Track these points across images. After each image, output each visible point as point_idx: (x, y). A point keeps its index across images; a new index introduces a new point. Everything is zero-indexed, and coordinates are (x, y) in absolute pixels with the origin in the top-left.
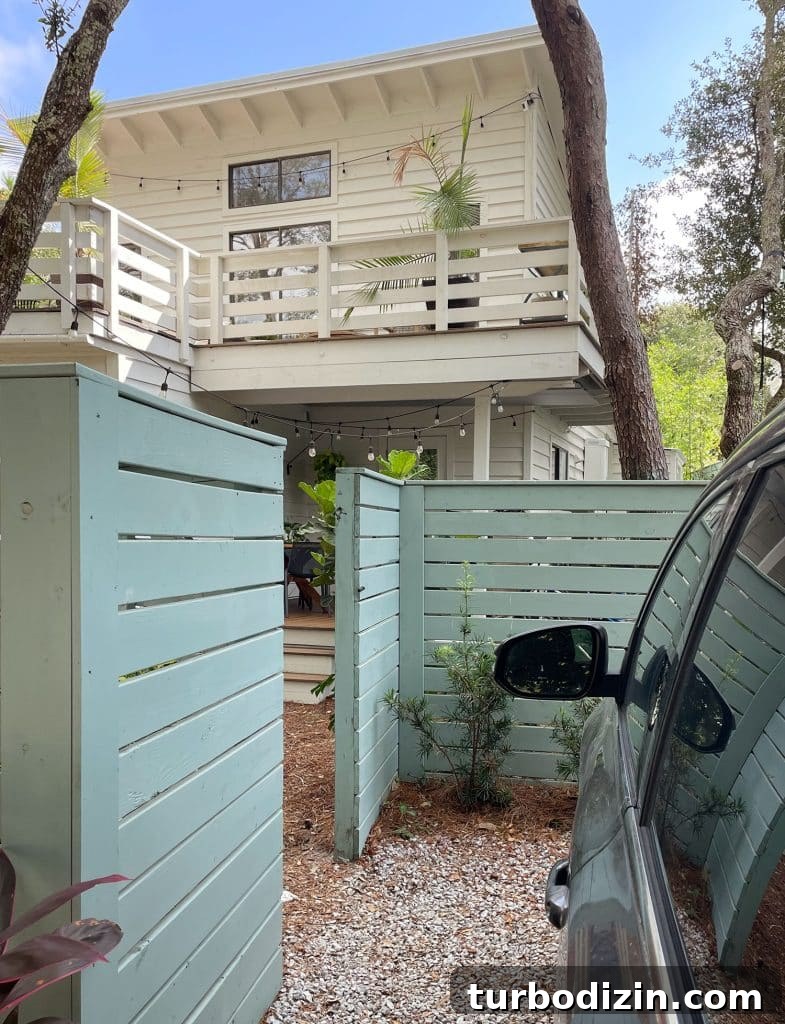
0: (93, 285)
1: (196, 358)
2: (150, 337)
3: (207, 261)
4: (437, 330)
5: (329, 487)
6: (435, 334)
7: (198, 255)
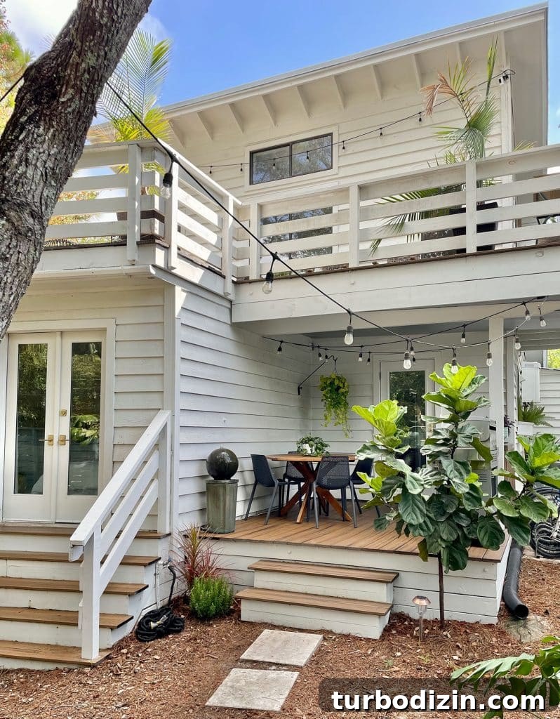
0: (156, 220)
1: (237, 292)
2: (201, 272)
3: (248, 208)
4: (467, 252)
5: (387, 408)
6: (466, 256)
7: (240, 203)
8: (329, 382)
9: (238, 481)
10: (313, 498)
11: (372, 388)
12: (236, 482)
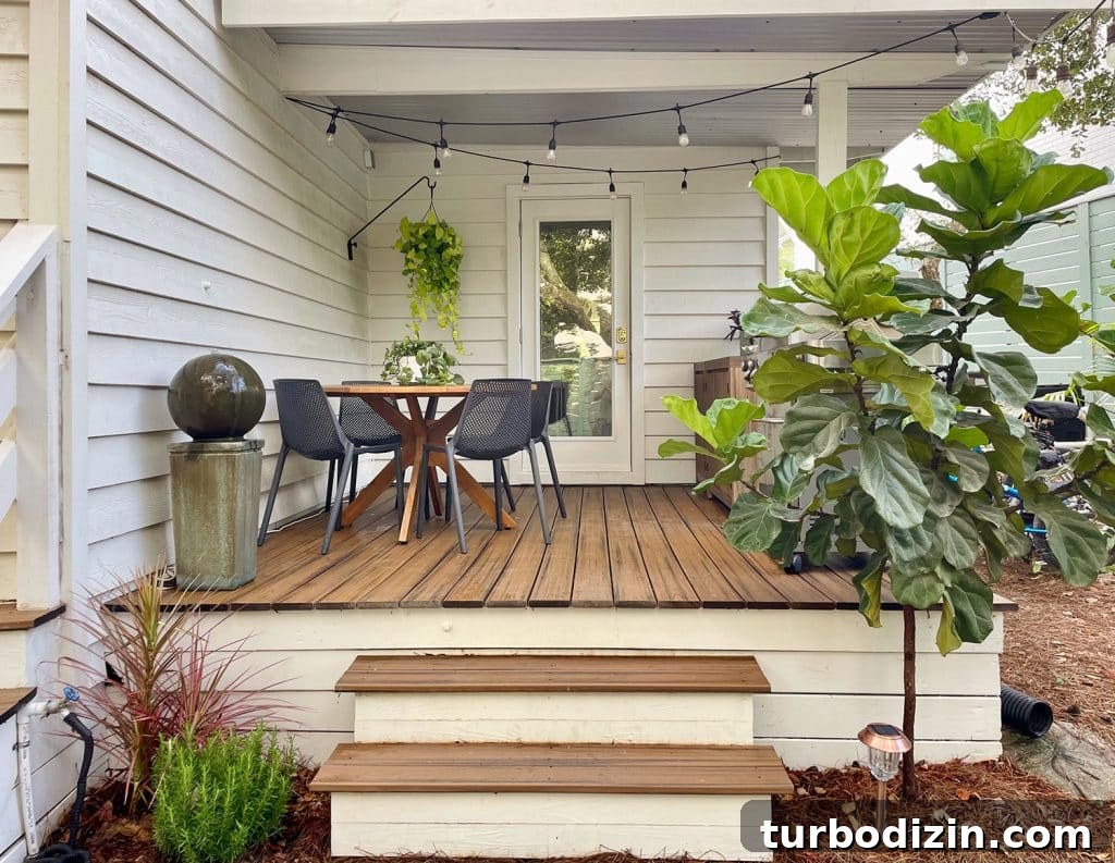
8: (421, 232)
9: (262, 443)
10: (448, 485)
11: (504, 254)
12: (256, 446)
